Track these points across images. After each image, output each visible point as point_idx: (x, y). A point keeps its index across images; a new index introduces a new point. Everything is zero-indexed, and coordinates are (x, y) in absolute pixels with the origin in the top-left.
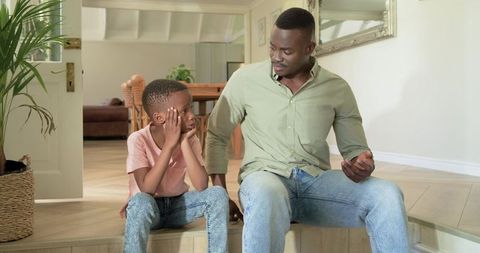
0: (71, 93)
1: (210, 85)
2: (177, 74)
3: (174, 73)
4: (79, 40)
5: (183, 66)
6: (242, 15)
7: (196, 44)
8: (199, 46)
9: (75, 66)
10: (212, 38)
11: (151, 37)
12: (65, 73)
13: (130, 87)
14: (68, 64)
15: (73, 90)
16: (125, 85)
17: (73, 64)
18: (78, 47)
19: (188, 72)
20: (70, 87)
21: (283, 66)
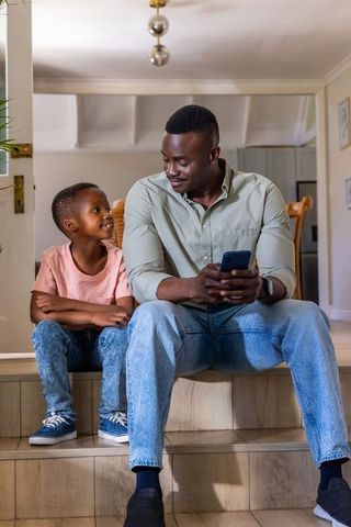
0: (20, 215)
4: (29, 146)
6: (313, 95)
7: (239, 150)
8: (244, 154)
9: (25, 179)
12: (12, 189)
14: (16, 177)
15: (22, 212)
17: (22, 177)
18: (29, 155)
20: (19, 207)
21: (182, 180)
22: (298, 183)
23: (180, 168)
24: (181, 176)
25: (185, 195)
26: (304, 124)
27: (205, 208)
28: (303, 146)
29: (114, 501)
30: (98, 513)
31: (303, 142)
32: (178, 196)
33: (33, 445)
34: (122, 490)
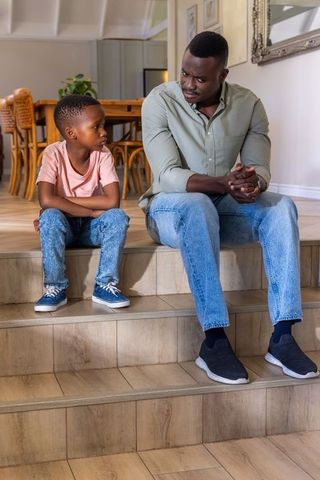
1: (118, 101)
2: (74, 88)
3: (69, 85)
5: (81, 76)
7: (98, 42)
8: (102, 45)
10: (121, 32)
11: (30, 31)
13: (10, 105)
16: (4, 101)
19: (88, 84)
21: (196, 93)
22: (145, 70)
23: (198, 84)
24: (197, 90)
25: (195, 106)
26: (150, 21)
27: (208, 118)
28: (148, 39)
29: (70, 360)
30: (56, 370)
31: (149, 36)
32: (186, 105)
33: (37, 312)
34: (76, 350)
